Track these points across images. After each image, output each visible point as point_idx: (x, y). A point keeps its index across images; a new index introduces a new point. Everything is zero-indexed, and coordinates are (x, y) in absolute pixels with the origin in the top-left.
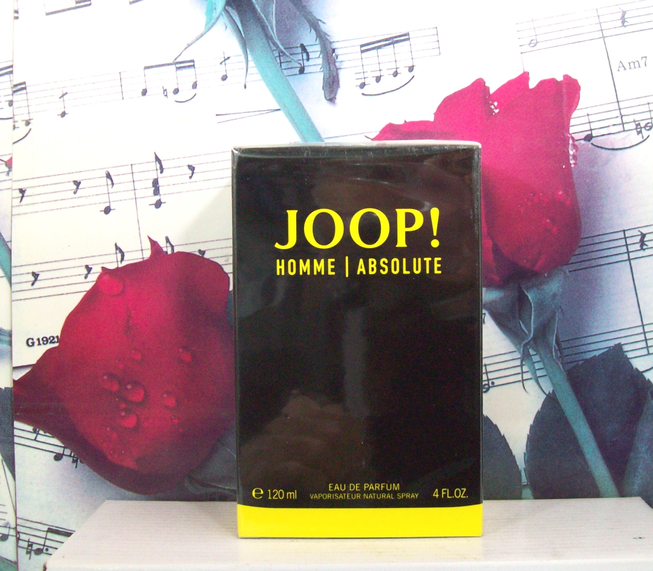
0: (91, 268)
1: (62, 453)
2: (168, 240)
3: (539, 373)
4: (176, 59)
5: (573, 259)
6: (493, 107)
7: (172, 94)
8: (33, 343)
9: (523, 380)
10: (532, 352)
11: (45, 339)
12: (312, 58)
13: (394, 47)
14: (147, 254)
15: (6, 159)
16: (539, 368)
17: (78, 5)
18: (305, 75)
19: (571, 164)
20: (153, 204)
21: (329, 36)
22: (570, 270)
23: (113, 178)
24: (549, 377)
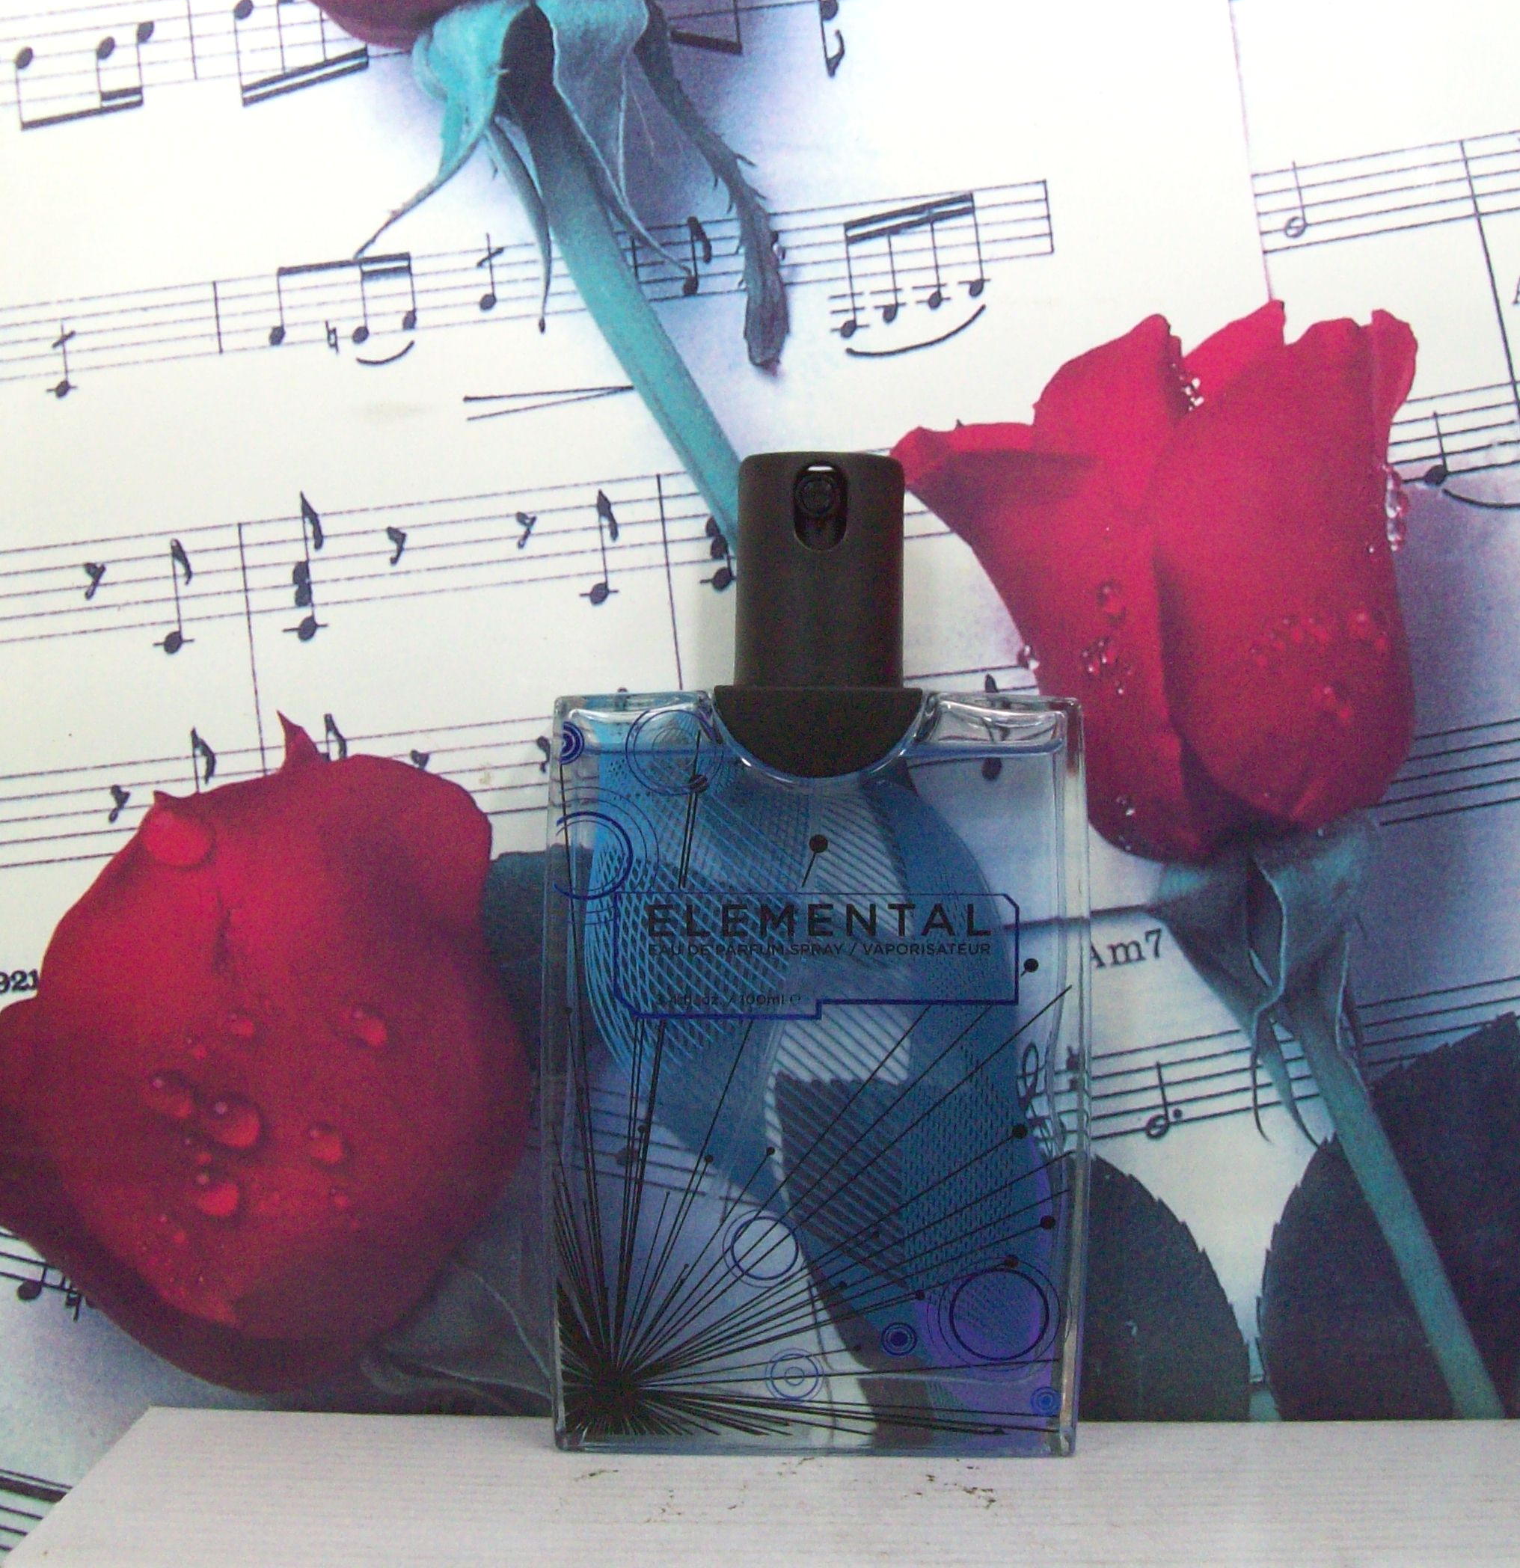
0: (127, 795)
1: (39, 1279)
2: (330, 724)
3: (1298, 1089)
4: (362, 250)
5: (1393, 792)
6: (1188, 391)
7: (350, 341)
9: (1257, 1108)
10: (1281, 1034)
12: (718, 256)
13: (933, 230)
14: (276, 760)
16: (1298, 1074)
17: (106, 104)
18: (701, 299)
19: (1389, 542)
20: (292, 630)
21: (764, 198)
22: (1384, 819)
23: (191, 559)
24: (1326, 1100)
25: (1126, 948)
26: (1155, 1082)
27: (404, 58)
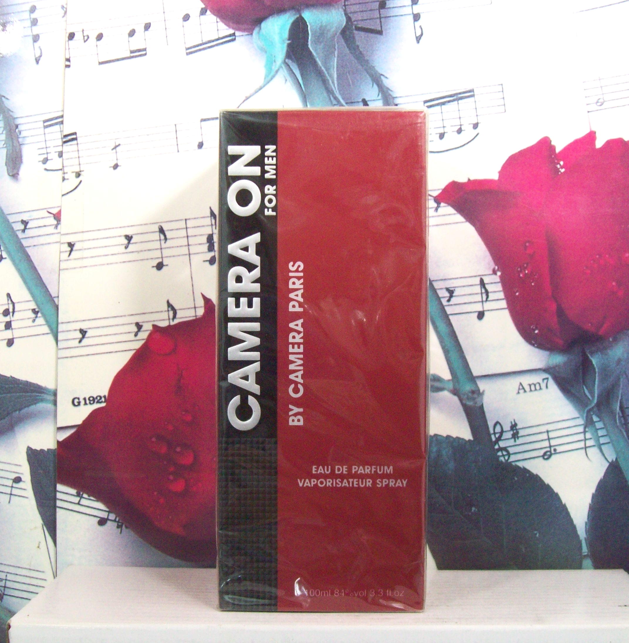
0: (142, 326)
1: (106, 517)
3: (602, 440)
6: (558, 166)
8: (79, 403)
9: (586, 448)
10: (595, 419)
11: (91, 399)
13: (458, 103)
14: (201, 312)
15: (55, 211)
16: (602, 434)
17: (132, 55)
20: (207, 261)
21: (392, 91)
23: (167, 233)
24: (613, 445)
25: (535, 385)
26: (546, 437)
27: (250, 36)
